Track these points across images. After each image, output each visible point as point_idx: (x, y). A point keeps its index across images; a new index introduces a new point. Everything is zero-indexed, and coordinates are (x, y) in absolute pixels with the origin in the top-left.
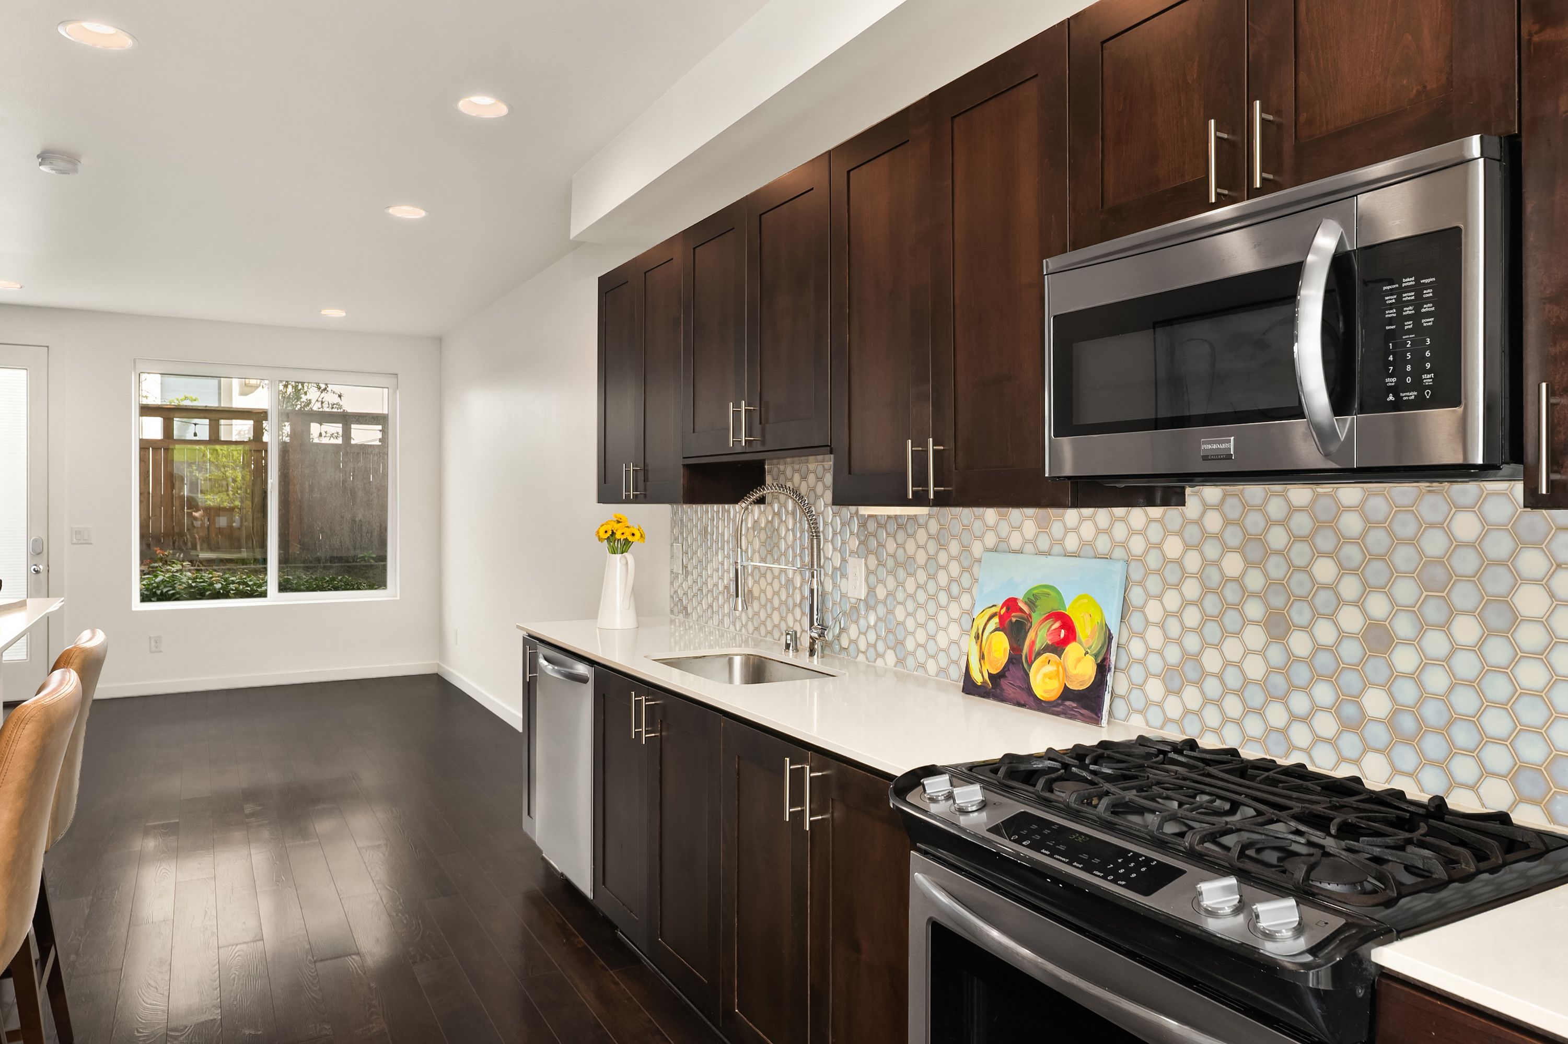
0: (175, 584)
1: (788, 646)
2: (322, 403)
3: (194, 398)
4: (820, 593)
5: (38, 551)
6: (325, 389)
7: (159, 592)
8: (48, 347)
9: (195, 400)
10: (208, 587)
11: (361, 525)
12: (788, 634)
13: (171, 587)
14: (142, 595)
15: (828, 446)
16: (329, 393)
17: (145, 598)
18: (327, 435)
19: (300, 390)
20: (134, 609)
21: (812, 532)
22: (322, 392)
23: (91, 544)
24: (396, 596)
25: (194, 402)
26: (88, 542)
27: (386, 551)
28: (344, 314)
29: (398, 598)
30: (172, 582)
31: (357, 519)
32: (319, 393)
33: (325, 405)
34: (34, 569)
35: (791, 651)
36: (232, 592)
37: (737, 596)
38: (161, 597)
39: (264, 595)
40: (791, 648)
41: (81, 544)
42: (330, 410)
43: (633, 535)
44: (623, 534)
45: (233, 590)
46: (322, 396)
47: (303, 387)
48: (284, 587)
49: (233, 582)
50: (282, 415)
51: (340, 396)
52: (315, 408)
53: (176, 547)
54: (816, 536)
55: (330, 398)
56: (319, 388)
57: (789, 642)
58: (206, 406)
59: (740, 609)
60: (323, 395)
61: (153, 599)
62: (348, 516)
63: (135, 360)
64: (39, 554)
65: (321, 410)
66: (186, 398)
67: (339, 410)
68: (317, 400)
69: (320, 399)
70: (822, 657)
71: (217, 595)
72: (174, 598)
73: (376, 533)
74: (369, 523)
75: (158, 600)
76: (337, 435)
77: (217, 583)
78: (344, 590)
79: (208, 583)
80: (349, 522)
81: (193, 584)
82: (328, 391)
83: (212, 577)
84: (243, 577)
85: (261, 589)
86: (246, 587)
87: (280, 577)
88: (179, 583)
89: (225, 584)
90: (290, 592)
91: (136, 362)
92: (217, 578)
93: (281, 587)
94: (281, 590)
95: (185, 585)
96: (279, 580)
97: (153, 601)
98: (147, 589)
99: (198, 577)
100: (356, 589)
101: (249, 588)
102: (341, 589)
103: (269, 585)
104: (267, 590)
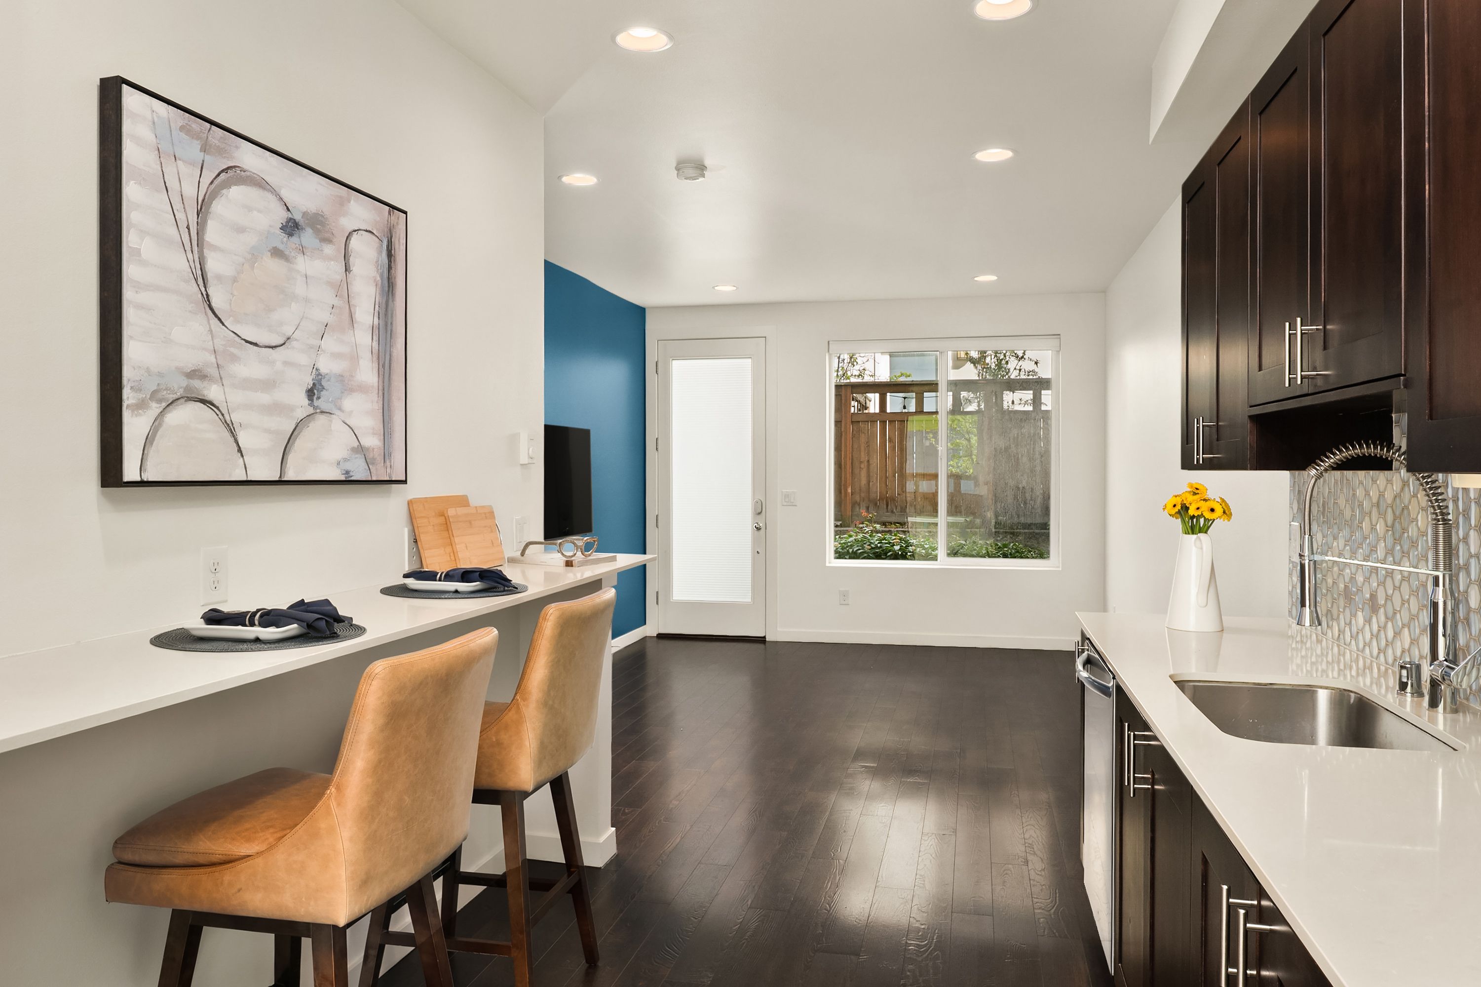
0: (865, 544)
1: (1403, 686)
2: (1020, 370)
3: (908, 374)
4: (1449, 608)
5: (759, 511)
6: (1022, 357)
7: (851, 550)
8: (765, 337)
9: (909, 376)
10: (890, 548)
11: (1025, 492)
12: (1402, 667)
13: (861, 546)
14: (836, 552)
15: (1401, 375)
16: (1026, 361)
17: (840, 555)
18: (1022, 402)
19: (1002, 359)
20: (828, 565)
21: (1436, 514)
22: (1019, 361)
23: (796, 505)
24: (1059, 567)
25: (908, 378)
26: (794, 504)
27: (1049, 519)
28: (996, 278)
29: (1061, 569)
30: (861, 543)
31: (1020, 486)
33: (1022, 373)
34: (755, 526)
35: (1409, 695)
36: (909, 554)
37: (1303, 604)
38: (853, 556)
39: (935, 558)
40: (1409, 689)
41: (789, 505)
42: (1027, 377)
43: (1212, 510)
44: (1198, 509)
45: (910, 552)
46: (1019, 365)
47: (1005, 356)
48: (954, 553)
49: (913, 545)
50: (951, 384)
51: (1036, 363)
52: (1012, 377)
53: (889, 510)
54: (1444, 520)
55: (1027, 365)
56: (1017, 357)
57: (1405, 680)
58: (913, 381)
59: (1307, 623)
60: (1021, 363)
61: (846, 557)
62: (1012, 483)
63: (829, 342)
64: (760, 513)
65: (1018, 377)
66: (902, 375)
67: (1035, 377)
68: (1015, 369)
69: (1018, 367)
70: (1455, 711)
71: (896, 557)
72: (862, 557)
73: (1039, 500)
74: (1032, 489)
75: (850, 558)
76: (1028, 402)
77: (897, 545)
78: (1011, 558)
79: (891, 544)
80: (1013, 490)
81: (879, 545)
82: (1025, 359)
83: (895, 539)
84: (922, 540)
85: (933, 552)
86: (922, 550)
87: (948, 542)
88: (868, 543)
89: (904, 546)
90: (958, 557)
91: (830, 345)
92: (898, 540)
93: (949, 552)
94: (949, 555)
95: (873, 546)
96: (948, 545)
97: (846, 559)
98: (841, 548)
99: (885, 539)
100: (1021, 557)
101: (924, 551)
102: (1009, 556)
103: (939, 549)
104: (937, 554)
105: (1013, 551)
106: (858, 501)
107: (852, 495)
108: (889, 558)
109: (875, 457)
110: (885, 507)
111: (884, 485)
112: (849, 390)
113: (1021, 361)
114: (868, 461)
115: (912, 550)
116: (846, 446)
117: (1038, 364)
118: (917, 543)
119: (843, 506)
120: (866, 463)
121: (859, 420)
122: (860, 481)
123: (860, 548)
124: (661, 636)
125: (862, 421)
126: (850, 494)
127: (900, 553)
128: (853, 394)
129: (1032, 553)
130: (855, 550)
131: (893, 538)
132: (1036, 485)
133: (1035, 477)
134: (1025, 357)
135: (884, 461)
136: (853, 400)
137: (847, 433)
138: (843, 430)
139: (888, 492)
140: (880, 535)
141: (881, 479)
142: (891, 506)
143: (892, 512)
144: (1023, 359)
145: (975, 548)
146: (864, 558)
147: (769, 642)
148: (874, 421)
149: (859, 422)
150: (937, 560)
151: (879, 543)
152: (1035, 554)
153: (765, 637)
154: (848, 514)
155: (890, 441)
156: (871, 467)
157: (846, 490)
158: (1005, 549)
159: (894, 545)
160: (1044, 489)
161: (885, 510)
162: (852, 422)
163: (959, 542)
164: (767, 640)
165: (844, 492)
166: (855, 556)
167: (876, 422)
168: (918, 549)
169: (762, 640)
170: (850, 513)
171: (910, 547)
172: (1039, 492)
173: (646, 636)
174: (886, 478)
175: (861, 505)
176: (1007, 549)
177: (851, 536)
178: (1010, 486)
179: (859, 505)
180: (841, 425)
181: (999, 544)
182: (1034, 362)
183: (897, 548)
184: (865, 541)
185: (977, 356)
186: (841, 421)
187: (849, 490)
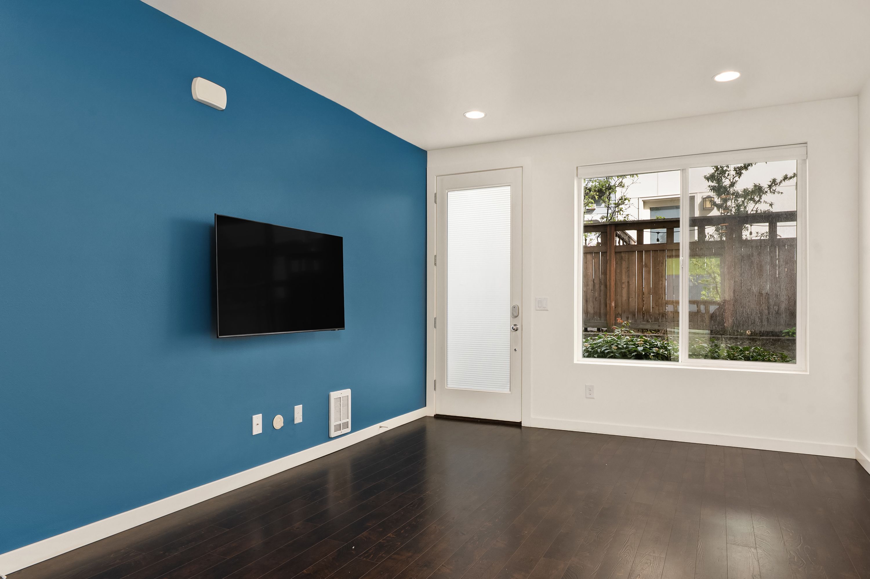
0: (613, 344)
5: (515, 315)
7: (599, 350)
8: (521, 167)
10: (635, 349)
11: (768, 298)
14: (585, 352)
16: (762, 203)
17: (590, 353)
18: (759, 235)
20: (576, 362)
22: (756, 204)
23: (548, 310)
24: (806, 371)
26: (545, 309)
27: (795, 327)
29: (808, 373)
30: (610, 344)
31: (763, 292)
32: (754, 204)
34: (512, 328)
36: (652, 354)
38: (601, 355)
39: (676, 360)
41: (541, 310)
42: (762, 214)
46: (756, 207)
49: (656, 346)
51: (771, 205)
52: (750, 215)
53: (645, 320)
61: (595, 356)
62: (755, 289)
63: (577, 167)
64: (516, 317)
71: (639, 357)
75: (598, 357)
76: (764, 234)
77: (641, 346)
78: (753, 360)
79: (636, 345)
80: (756, 296)
81: (625, 346)
82: (761, 202)
83: (640, 341)
84: (665, 342)
85: (675, 354)
86: (665, 351)
87: (690, 345)
88: (616, 344)
89: (648, 347)
90: (700, 358)
91: (578, 170)
92: (642, 342)
93: (691, 353)
94: (690, 356)
95: (620, 346)
96: (690, 347)
97: (595, 357)
98: (591, 347)
99: (632, 341)
100: (763, 360)
101: (666, 352)
102: (751, 359)
103: (680, 350)
104: (679, 355)
105: (755, 354)
106: (620, 313)
107: (615, 308)
108: (633, 358)
109: (634, 279)
110: (642, 317)
111: (641, 300)
112: (613, 228)
113: (758, 204)
114: (628, 282)
115: (655, 351)
116: (610, 271)
117: (773, 206)
118: (660, 345)
119: (608, 316)
120: (626, 284)
121: (621, 251)
122: (622, 296)
123: (608, 348)
124: (438, 417)
125: (623, 252)
126: (614, 307)
127: (644, 353)
128: (616, 230)
129: (774, 356)
130: (603, 349)
131: (639, 341)
132: (780, 290)
133: (779, 283)
134: (761, 200)
135: (641, 282)
136: (616, 236)
137: (611, 260)
138: (608, 258)
139: (644, 306)
140: (628, 337)
141: (639, 295)
142: (646, 316)
143: (648, 321)
144: (759, 202)
145: (717, 350)
146: (611, 357)
147: (523, 426)
148: (634, 251)
149: (621, 252)
150: (678, 361)
151: (625, 344)
152: (777, 357)
153: (521, 423)
154: (612, 322)
155: (646, 266)
156: (631, 286)
157: (610, 304)
158: (747, 352)
159: (639, 346)
160: (789, 295)
161: (642, 320)
162: (615, 252)
163: (700, 344)
164: (522, 425)
165: (609, 305)
166: (603, 355)
167: (634, 252)
168: (661, 350)
169: (518, 425)
170: (614, 322)
171: (654, 349)
172: (783, 298)
173: (426, 416)
174: (643, 294)
175: (623, 316)
176: (748, 352)
177: (600, 338)
178: (753, 293)
179: (621, 316)
180: (607, 255)
181: (740, 347)
182: (769, 204)
183: (640, 349)
184: (613, 342)
185: (720, 203)
186: (607, 252)
187: (613, 304)
